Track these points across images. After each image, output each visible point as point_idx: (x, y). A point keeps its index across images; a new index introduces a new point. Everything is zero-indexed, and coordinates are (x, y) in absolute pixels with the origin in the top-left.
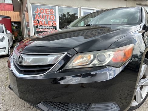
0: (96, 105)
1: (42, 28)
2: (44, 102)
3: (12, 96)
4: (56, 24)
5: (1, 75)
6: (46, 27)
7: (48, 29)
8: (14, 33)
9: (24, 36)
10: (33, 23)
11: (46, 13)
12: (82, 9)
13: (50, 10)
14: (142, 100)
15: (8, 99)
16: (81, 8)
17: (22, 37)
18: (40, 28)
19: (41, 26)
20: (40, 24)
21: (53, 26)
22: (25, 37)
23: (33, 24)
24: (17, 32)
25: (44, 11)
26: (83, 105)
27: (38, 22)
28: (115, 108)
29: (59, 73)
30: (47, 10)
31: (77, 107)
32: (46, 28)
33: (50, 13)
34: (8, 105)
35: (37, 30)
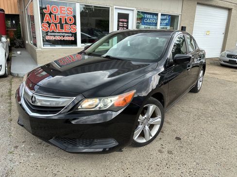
0: (99, 141)
1: (54, 36)
2: (55, 138)
3: (20, 132)
4: (76, 30)
5: (2, 107)
6: (61, 34)
7: (64, 36)
8: (9, 33)
9: (25, 42)
10: (40, 27)
11: (61, 13)
12: (116, 8)
13: (68, 9)
14: (151, 137)
15: (16, 135)
16: (114, 7)
17: (21, 40)
18: (51, 36)
19: (53, 32)
20: (51, 29)
21: (71, 33)
22: (27, 42)
23: (41, 29)
24: (14, 31)
25: (58, 10)
26: (85, 142)
27: (49, 27)
28: (114, 143)
29: (69, 114)
30: (62, 9)
31: (83, 142)
32: (61, 36)
33: (68, 13)
34: (18, 142)
35: (47, 38)
